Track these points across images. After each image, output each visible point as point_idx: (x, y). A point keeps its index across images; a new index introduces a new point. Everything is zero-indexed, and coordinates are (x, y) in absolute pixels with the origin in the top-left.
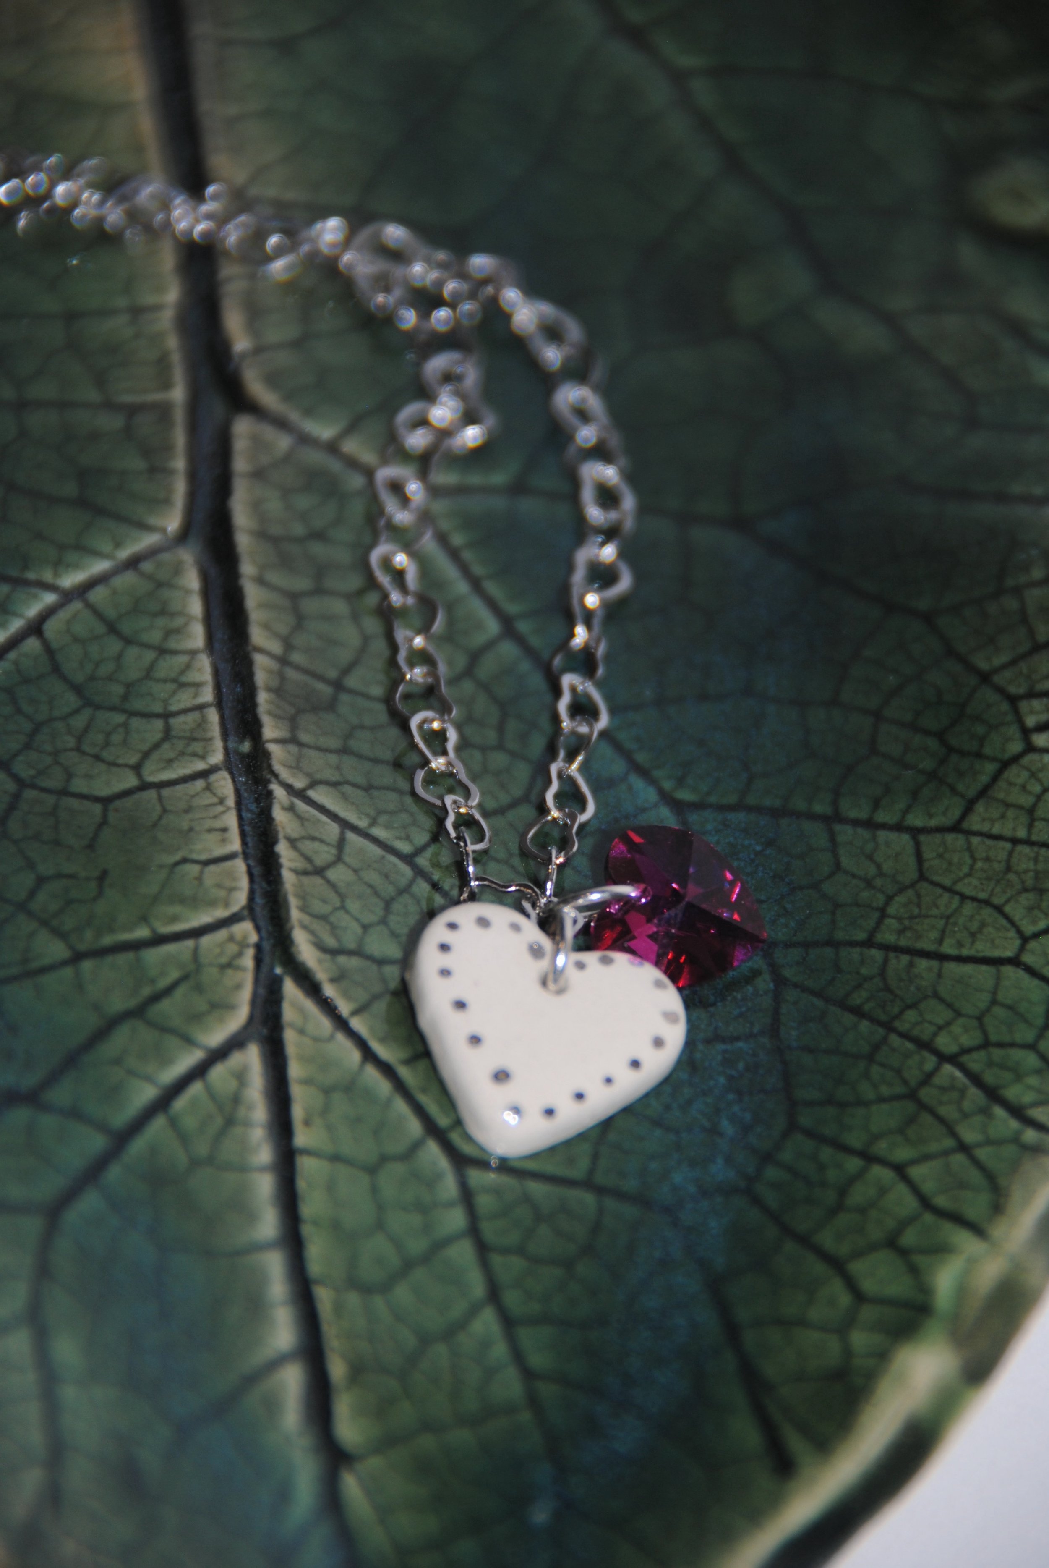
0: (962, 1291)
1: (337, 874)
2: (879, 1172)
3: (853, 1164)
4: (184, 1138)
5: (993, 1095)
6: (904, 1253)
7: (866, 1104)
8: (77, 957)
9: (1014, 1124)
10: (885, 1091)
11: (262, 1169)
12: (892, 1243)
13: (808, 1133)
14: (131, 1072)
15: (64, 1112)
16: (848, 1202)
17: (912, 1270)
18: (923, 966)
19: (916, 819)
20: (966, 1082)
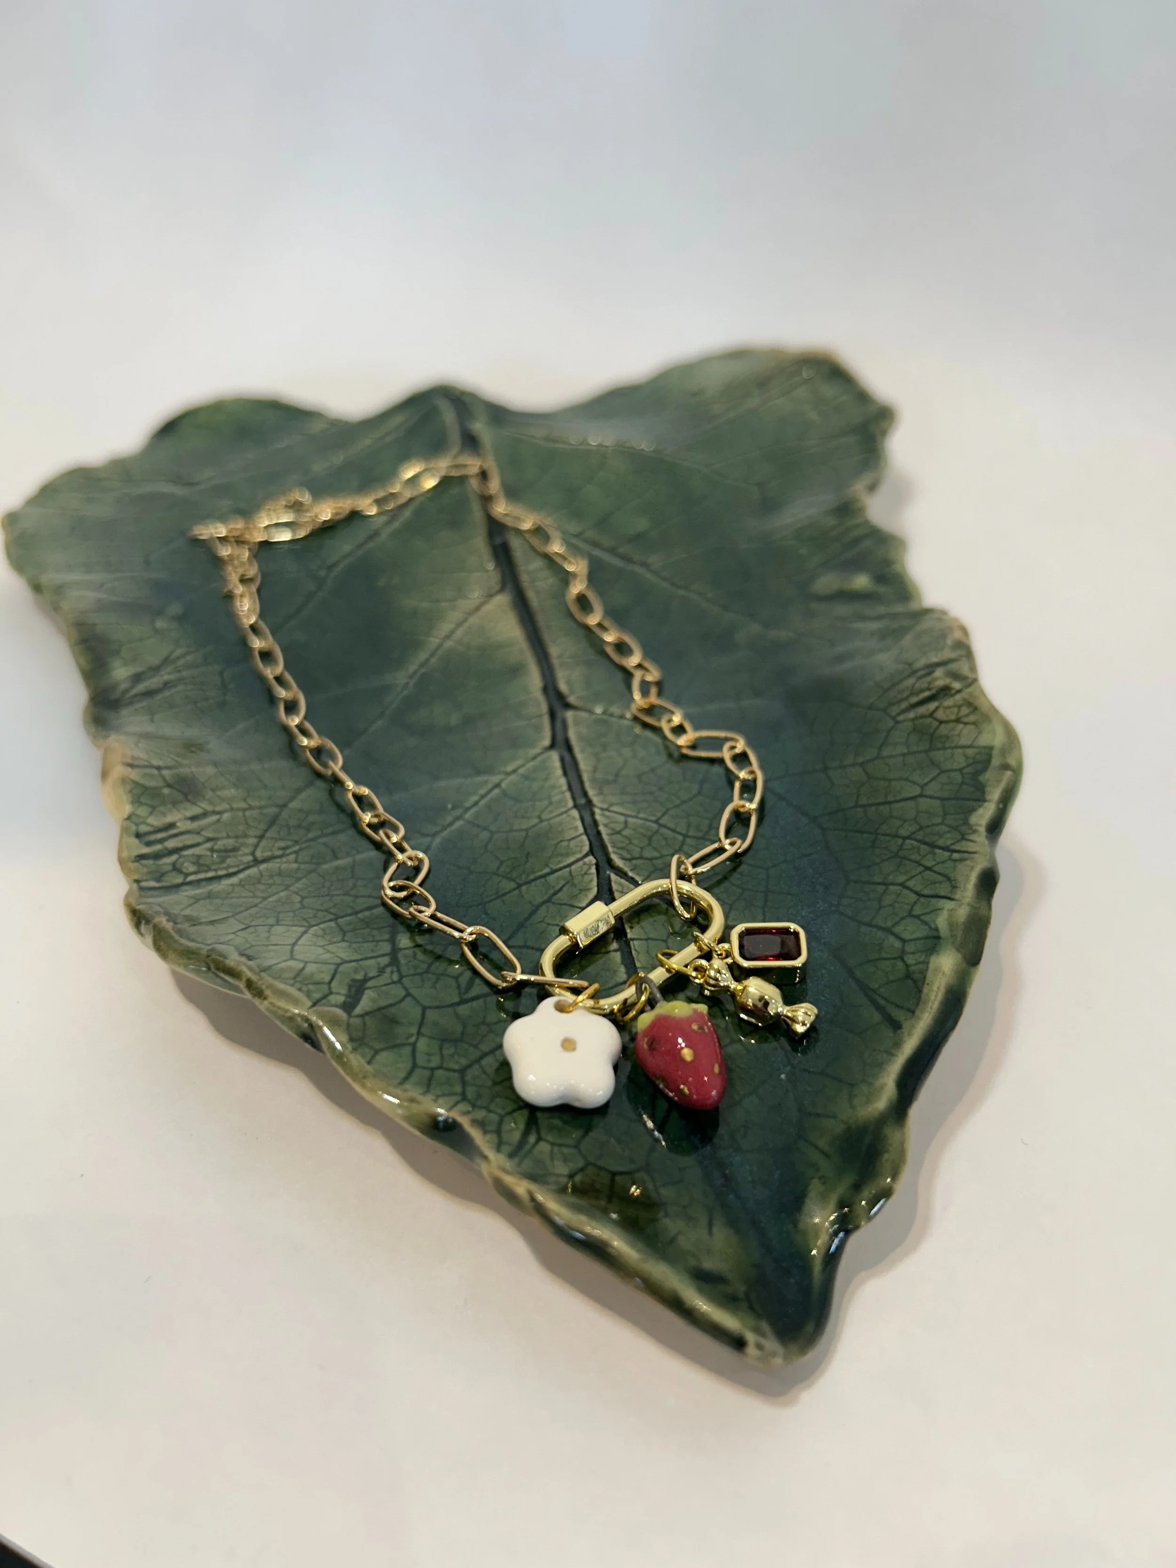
0: (952, 926)
1: (626, 832)
2: (892, 888)
3: (880, 889)
5: (933, 846)
6: (918, 917)
7: (878, 864)
8: (519, 886)
9: (947, 854)
10: (885, 857)
11: (615, 951)
12: (910, 915)
13: (855, 882)
14: (549, 924)
15: (520, 947)
16: (883, 904)
17: (926, 923)
18: (885, 809)
19: (860, 760)
20: (919, 844)
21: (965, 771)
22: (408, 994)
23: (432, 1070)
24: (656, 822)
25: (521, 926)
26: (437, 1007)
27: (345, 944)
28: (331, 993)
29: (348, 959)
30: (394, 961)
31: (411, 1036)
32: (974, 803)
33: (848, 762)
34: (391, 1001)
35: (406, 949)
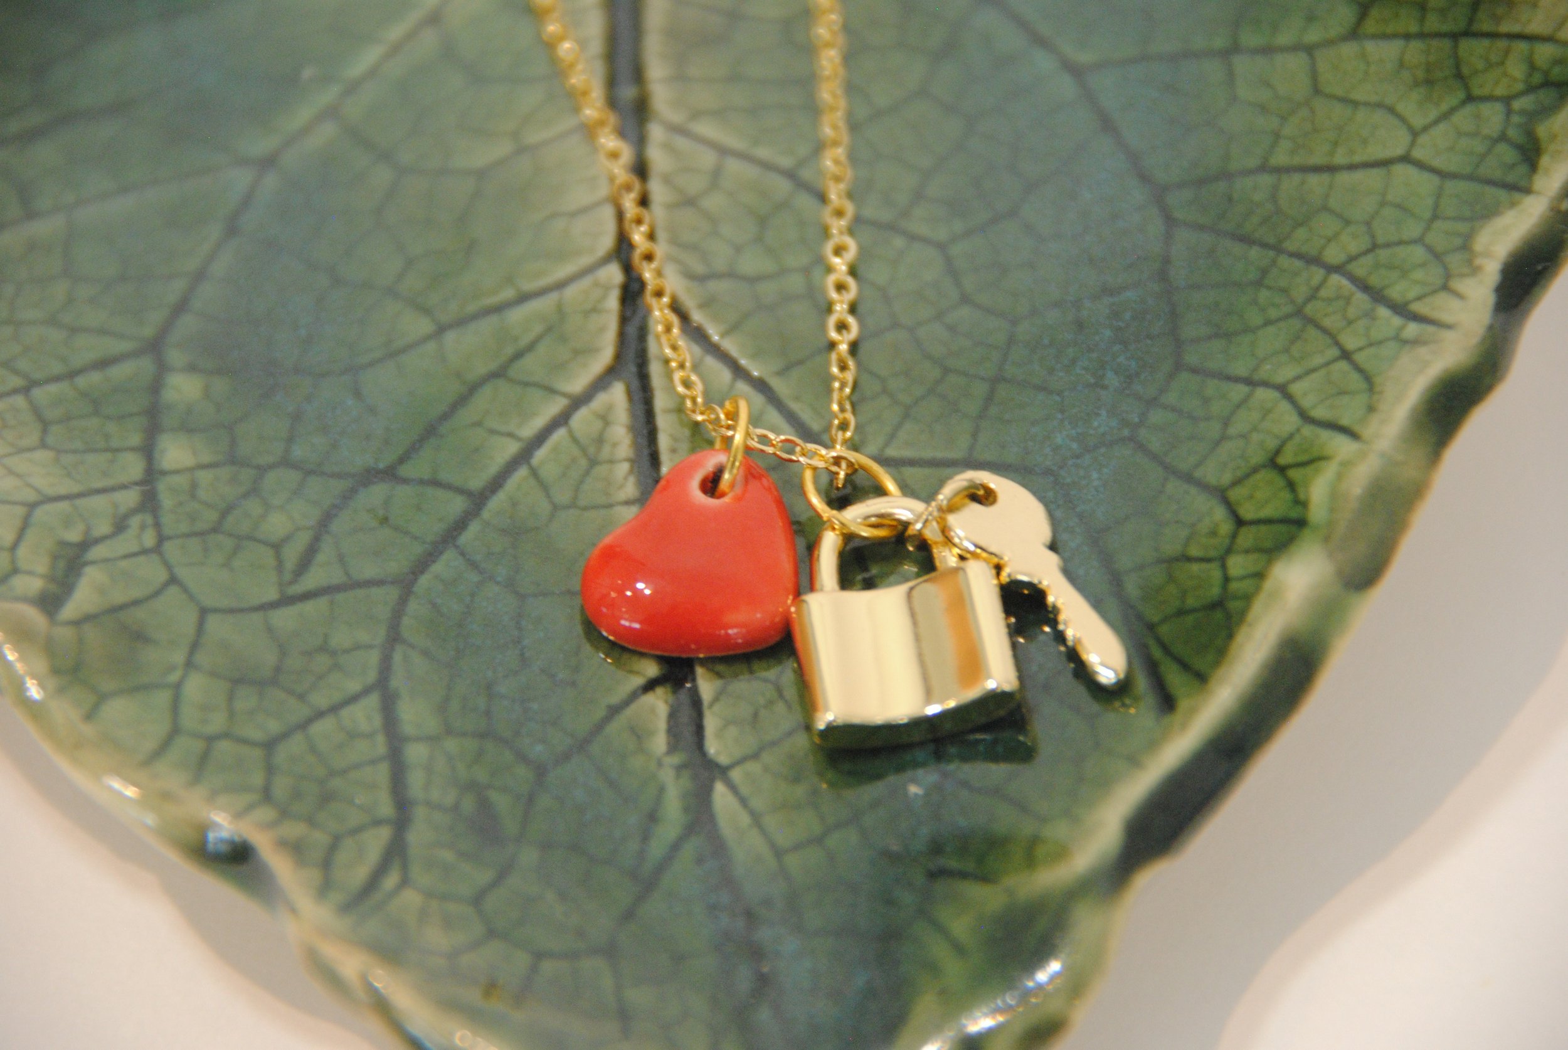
0: (1335, 495)
1: (714, 202)
2: (1263, 395)
3: (1238, 391)
4: (544, 487)
5: (1378, 296)
6: (1282, 470)
7: (1253, 330)
8: (441, 330)
9: (1397, 321)
10: (1273, 313)
11: (626, 503)
12: (1273, 463)
13: (1195, 371)
14: (492, 432)
15: (422, 482)
16: (1232, 431)
17: (1291, 486)
18: (1315, 181)
19: (1313, 36)
20: (1353, 288)
21: (1517, 105)
22: (173, 580)
23: (211, 739)
24: (790, 175)
25: (430, 431)
26: (232, 611)
27: (42, 455)
28: (15, 571)
29: (51, 492)
30: (149, 502)
31: (172, 668)
32: (1502, 194)
33: (1284, 38)
34: (136, 593)
35: (177, 472)
